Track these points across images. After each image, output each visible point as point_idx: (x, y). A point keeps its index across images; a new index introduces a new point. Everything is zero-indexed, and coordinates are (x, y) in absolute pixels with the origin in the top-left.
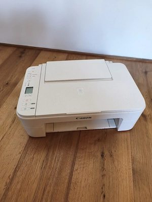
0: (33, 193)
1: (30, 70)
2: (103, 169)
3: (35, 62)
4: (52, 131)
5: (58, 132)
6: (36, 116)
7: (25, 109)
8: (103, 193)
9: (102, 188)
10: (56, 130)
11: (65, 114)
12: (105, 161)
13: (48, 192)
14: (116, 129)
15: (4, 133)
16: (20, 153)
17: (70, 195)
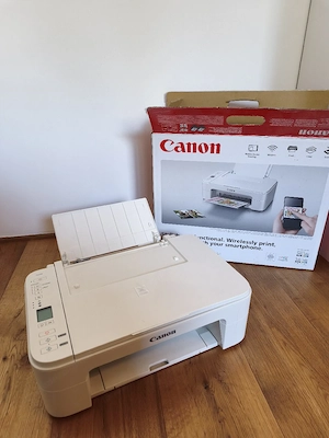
1: (32, 279)
2: (216, 409)
3: (22, 262)
4: (101, 390)
5: (115, 389)
6: (74, 357)
7: (49, 349)
10: (110, 386)
11: (131, 337)
12: (215, 395)
14: (219, 347)
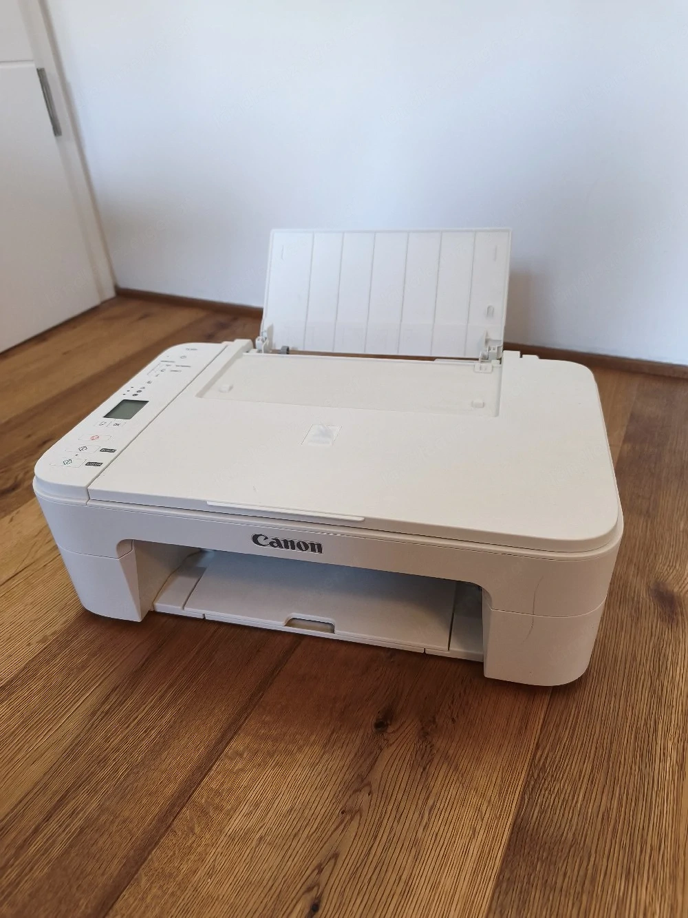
0: (14, 800)
1: (174, 353)
2: (361, 783)
4: (176, 607)
5: (205, 620)
6: (88, 492)
7: (68, 463)
8: (314, 893)
9: (320, 869)
10: (194, 609)
11: (203, 504)
12: (386, 753)
13: (74, 813)
15: (27, 562)
16: (44, 640)
17: (156, 853)
